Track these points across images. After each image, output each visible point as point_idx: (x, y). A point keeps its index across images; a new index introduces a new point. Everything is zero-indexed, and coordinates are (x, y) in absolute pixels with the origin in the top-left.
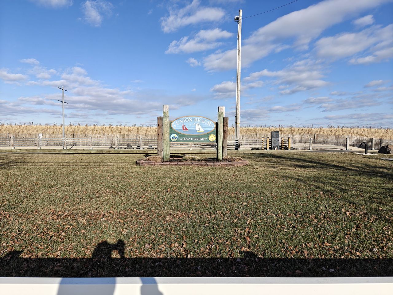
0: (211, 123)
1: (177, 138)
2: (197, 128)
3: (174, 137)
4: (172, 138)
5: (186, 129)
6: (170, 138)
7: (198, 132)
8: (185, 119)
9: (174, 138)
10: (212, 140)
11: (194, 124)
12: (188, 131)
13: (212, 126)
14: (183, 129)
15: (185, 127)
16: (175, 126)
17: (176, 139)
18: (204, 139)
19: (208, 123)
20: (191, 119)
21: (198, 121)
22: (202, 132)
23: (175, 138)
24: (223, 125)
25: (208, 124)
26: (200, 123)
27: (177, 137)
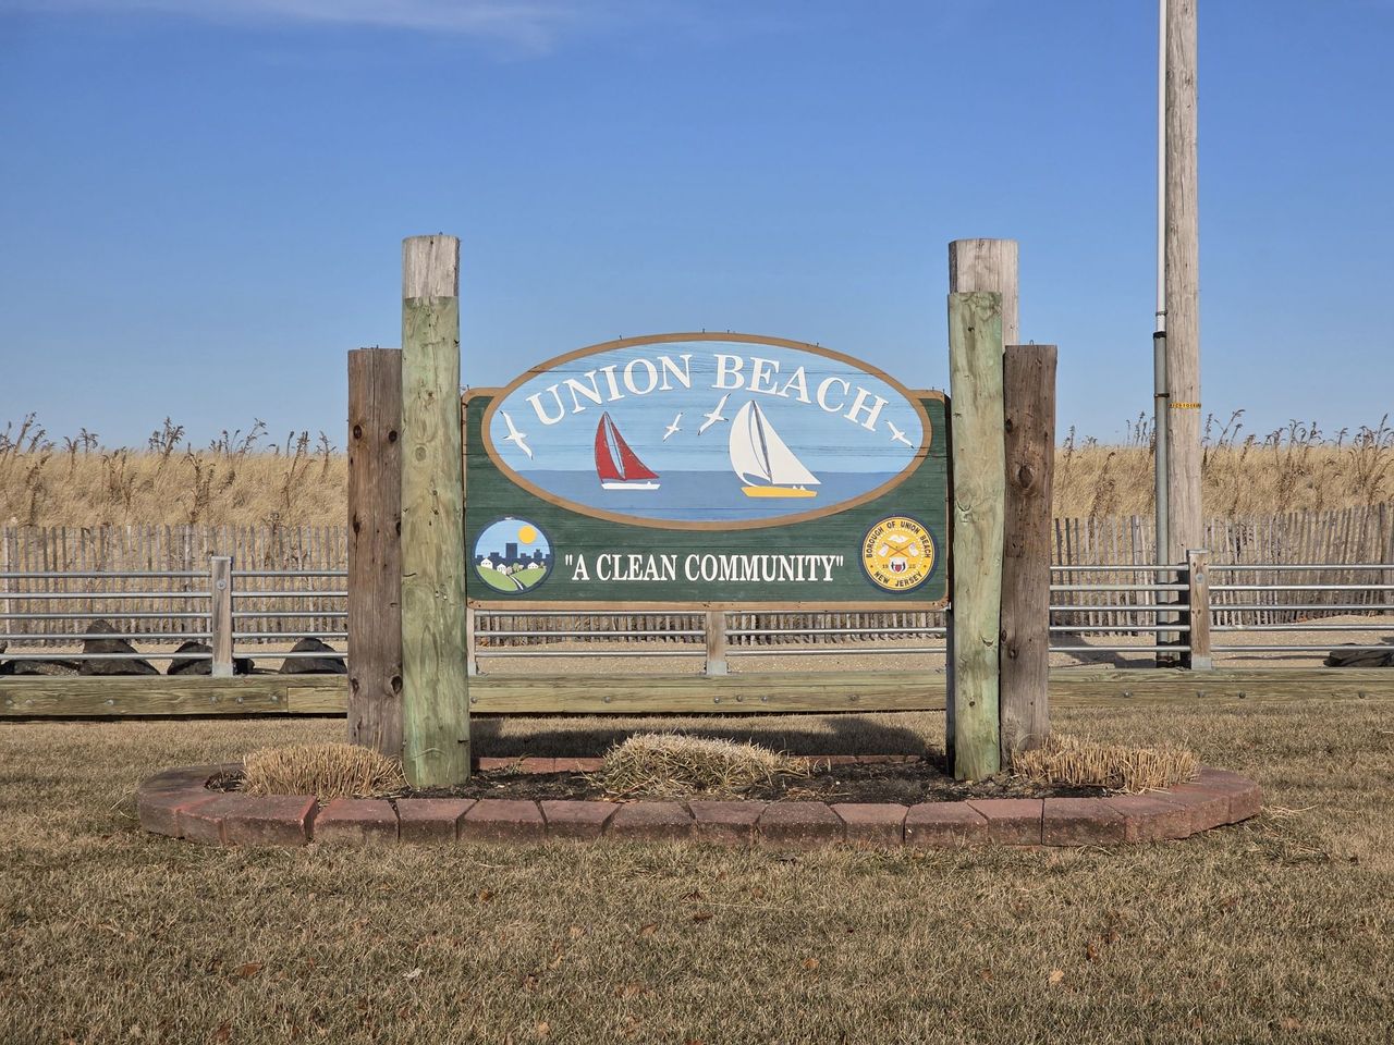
0: (880, 401)
1: (538, 558)
2: (743, 458)
3: (512, 548)
4: (487, 564)
5: (636, 471)
6: (470, 562)
7: (753, 491)
8: (619, 372)
9: (512, 556)
10: (893, 581)
11: (714, 416)
12: (649, 486)
13: (898, 435)
14: (606, 471)
15: (625, 450)
16: (516, 436)
17: (534, 573)
18: (820, 570)
19: (858, 405)
20: (681, 364)
21: (755, 387)
22: (803, 492)
23: (525, 561)
24: (1008, 423)
25: (852, 416)
26: (772, 405)
27: (546, 551)
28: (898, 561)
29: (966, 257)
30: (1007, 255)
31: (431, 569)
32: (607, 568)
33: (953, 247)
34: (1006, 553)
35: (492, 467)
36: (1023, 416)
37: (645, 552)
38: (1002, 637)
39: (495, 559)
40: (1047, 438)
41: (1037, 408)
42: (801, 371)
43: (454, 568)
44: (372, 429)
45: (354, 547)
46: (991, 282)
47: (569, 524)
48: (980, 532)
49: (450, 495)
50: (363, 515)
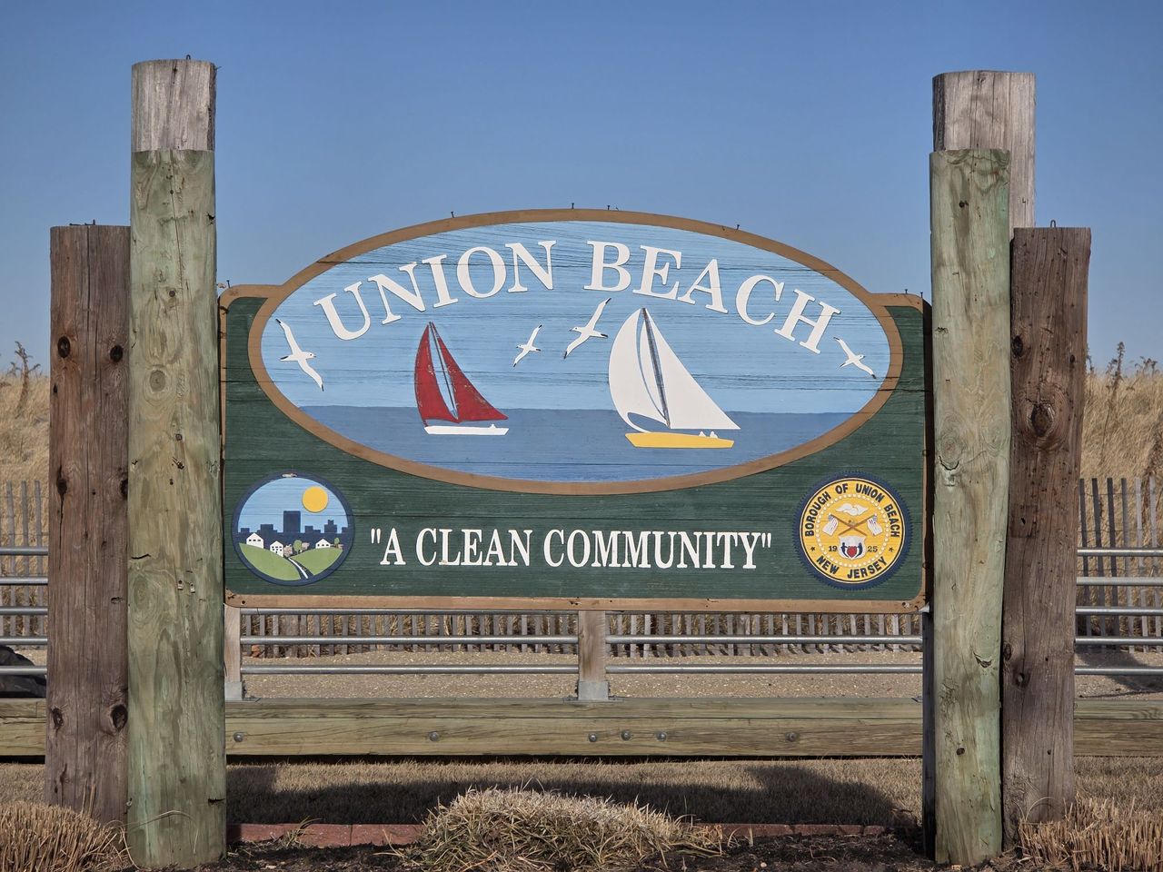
1: (330, 530)
2: (628, 391)
3: (292, 518)
4: (255, 541)
5: (474, 408)
6: (231, 538)
7: (642, 439)
8: (450, 264)
9: (292, 530)
10: (844, 569)
11: (588, 331)
12: (493, 430)
13: (854, 359)
14: (431, 407)
15: (458, 378)
16: (300, 356)
17: (325, 553)
18: (738, 552)
19: (795, 315)
20: (539, 255)
21: (646, 288)
22: (714, 442)
23: (312, 537)
24: (1016, 342)
25: (787, 331)
27: (342, 523)
28: (852, 540)
29: (960, 97)
30: (1018, 96)
31: (172, 549)
32: (432, 547)
33: (939, 83)
34: (1011, 532)
35: (264, 400)
36: (1039, 331)
37: (487, 524)
38: (1005, 653)
39: (268, 534)
40: (1074, 363)
41: (1059, 321)
42: (713, 267)
43: (205, 548)
44: (88, 344)
45: (58, 514)
46: (994, 135)
47: (376, 484)
48: (972, 501)
49: (202, 440)
50: (72, 469)
